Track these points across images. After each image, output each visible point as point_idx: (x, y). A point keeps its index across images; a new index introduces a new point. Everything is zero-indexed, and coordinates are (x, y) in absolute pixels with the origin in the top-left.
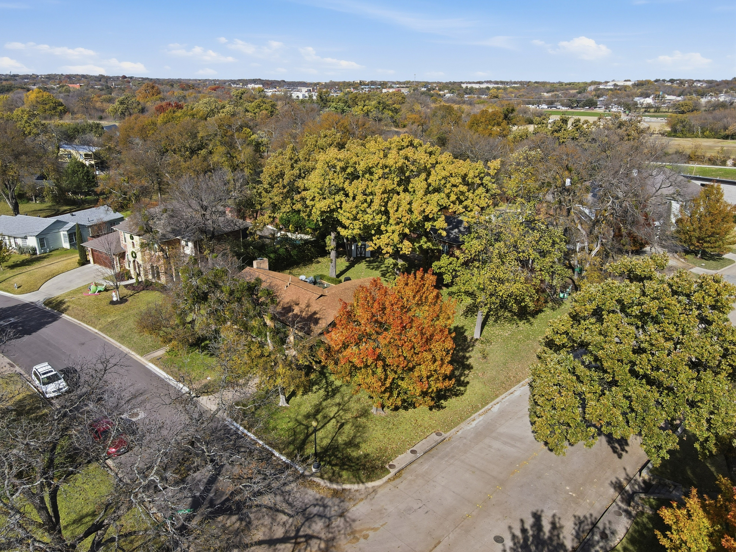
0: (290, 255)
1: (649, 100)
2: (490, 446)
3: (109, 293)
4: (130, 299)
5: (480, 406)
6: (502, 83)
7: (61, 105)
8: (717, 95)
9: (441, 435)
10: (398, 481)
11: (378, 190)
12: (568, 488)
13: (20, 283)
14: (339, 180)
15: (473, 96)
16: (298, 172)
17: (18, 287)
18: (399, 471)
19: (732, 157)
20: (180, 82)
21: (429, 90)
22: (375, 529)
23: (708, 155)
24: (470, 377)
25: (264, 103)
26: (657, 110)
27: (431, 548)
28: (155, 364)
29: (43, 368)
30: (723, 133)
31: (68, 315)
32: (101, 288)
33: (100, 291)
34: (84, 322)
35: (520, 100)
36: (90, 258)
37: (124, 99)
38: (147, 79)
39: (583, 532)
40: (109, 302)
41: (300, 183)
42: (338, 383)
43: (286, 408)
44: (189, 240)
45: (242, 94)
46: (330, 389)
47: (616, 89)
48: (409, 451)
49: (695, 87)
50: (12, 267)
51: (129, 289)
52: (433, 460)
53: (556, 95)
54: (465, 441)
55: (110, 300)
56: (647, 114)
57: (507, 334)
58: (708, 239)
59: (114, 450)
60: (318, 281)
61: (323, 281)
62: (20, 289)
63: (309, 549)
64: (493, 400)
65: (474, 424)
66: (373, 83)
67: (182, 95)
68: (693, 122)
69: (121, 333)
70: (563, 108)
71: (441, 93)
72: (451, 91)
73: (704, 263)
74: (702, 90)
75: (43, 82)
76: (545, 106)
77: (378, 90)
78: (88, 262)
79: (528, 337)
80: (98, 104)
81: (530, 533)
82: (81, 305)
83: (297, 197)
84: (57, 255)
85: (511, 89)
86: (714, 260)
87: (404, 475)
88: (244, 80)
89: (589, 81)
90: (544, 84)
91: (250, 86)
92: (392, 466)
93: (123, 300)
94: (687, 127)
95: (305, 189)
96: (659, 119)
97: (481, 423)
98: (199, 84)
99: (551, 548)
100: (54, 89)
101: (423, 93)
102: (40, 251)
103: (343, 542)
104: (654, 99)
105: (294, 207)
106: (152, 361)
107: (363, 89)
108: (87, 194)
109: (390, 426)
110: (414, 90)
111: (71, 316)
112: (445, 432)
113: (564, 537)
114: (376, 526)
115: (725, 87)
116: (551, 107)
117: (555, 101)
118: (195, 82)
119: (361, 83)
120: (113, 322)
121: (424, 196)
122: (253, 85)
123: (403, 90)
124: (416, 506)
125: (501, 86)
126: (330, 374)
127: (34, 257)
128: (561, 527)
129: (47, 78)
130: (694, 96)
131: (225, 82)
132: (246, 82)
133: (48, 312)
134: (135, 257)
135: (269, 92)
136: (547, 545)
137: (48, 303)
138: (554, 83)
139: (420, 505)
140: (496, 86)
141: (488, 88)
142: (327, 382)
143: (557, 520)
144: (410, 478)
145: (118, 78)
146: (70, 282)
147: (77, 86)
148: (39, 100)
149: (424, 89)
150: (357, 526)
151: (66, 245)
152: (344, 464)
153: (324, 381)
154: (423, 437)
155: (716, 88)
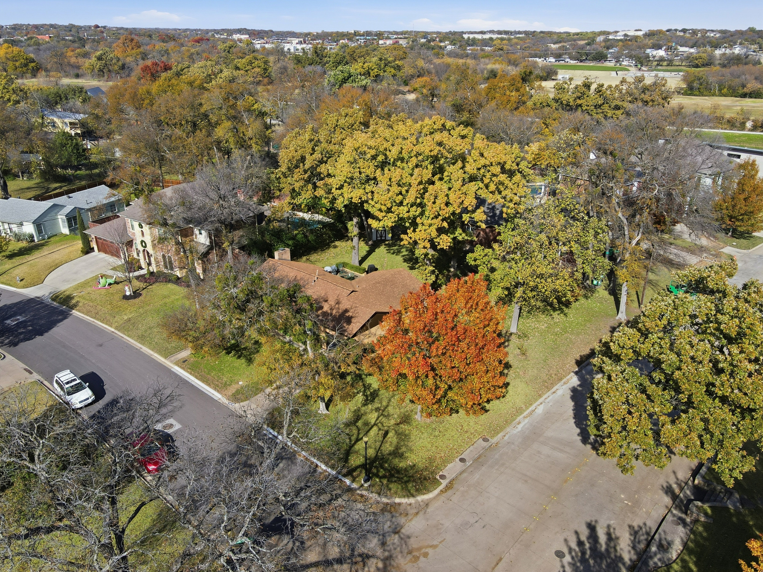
0: (308, 240)
1: (661, 53)
2: (539, 452)
3: (120, 286)
4: (144, 292)
5: (524, 408)
6: (506, 33)
7: (33, 61)
8: (731, 47)
9: (488, 440)
10: (450, 492)
11: (414, 181)
12: (623, 496)
13: (22, 275)
14: (369, 170)
15: (476, 48)
16: (320, 155)
17: (22, 280)
18: (451, 482)
19: (752, 118)
20: (159, 32)
21: (429, 41)
22: (434, 547)
23: (727, 116)
24: (511, 376)
25: (256, 59)
26: (670, 63)
27: (493, 565)
28: (181, 367)
29: (65, 376)
30: (741, 91)
31: (79, 311)
32: (112, 281)
33: (110, 284)
34: (98, 319)
35: (526, 53)
36: (94, 245)
37: (101, 55)
38: (122, 28)
39: (639, 542)
40: (121, 297)
41: (323, 169)
42: (375, 386)
43: (326, 415)
44: (202, 228)
45: (230, 48)
46: (369, 393)
47: (626, 40)
48: (457, 460)
49: (708, 37)
50: (11, 256)
51: (141, 281)
52: (483, 468)
53: (563, 46)
54: (513, 446)
55: (123, 294)
56: (659, 67)
57: (543, 327)
58: (741, 217)
59: (153, 467)
60: (341, 269)
61: (346, 269)
62: (22, 283)
63: (366, 569)
64: (536, 400)
65: (520, 427)
66: (368, 33)
67: (165, 48)
68: (711, 80)
69: (140, 333)
70: (572, 62)
71: (442, 44)
72: (453, 43)
73: (735, 242)
74: (715, 41)
75: (9, 33)
76: (552, 60)
77: (375, 42)
78: (92, 250)
79: (565, 330)
80: (73, 60)
81: (587, 545)
82: (91, 300)
83: (320, 183)
84: (56, 242)
85: (516, 40)
86: (745, 238)
87: (455, 486)
88: (228, 30)
89: (597, 30)
90: (550, 33)
91: (236, 37)
92: (443, 477)
93: (136, 294)
94: (705, 83)
95: (329, 175)
96: (673, 73)
97: (526, 426)
98: (180, 35)
99: (609, 560)
100: (21, 41)
101: (423, 45)
102: (38, 238)
103: (401, 561)
104: (666, 50)
105: (316, 194)
106: (177, 364)
107: (358, 40)
108: (77, 168)
109: (437, 433)
110: (413, 41)
111: (83, 313)
112: (493, 437)
113: (621, 549)
114: (435, 543)
115: (739, 38)
116: (559, 61)
117: (563, 54)
118: (174, 32)
119: (356, 34)
120: (129, 320)
121: (462, 186)
122: (238, 35)
123: (401, 42)
124: (472, 521)
125: (505, 36)
126: (366, 375)
127: (33, 244)
128: (617, 538)
129: (12, 28)
130: (708, 49)
131: (207, 31)
132: (231, 32)
133: (55, 308)
134: (146, 247)
135: (258, 44)
136: (606, 558)
137: (55, 298)
138: (560, 33)
139: (477, 519)
140: (500, 36)
141: (491, 39)
142: (364, 385)
143: (612, 530)
144: (462, 489)
145: (90, 27)
146: (76, 273)
147: (46, 38)
148: (8, 56)
149: (423, 40)
150: (413, 543)
151: (65, 231)
152: (392, 476)
153: (361, 384)
154: (470, 444)
155: (731, 38)
